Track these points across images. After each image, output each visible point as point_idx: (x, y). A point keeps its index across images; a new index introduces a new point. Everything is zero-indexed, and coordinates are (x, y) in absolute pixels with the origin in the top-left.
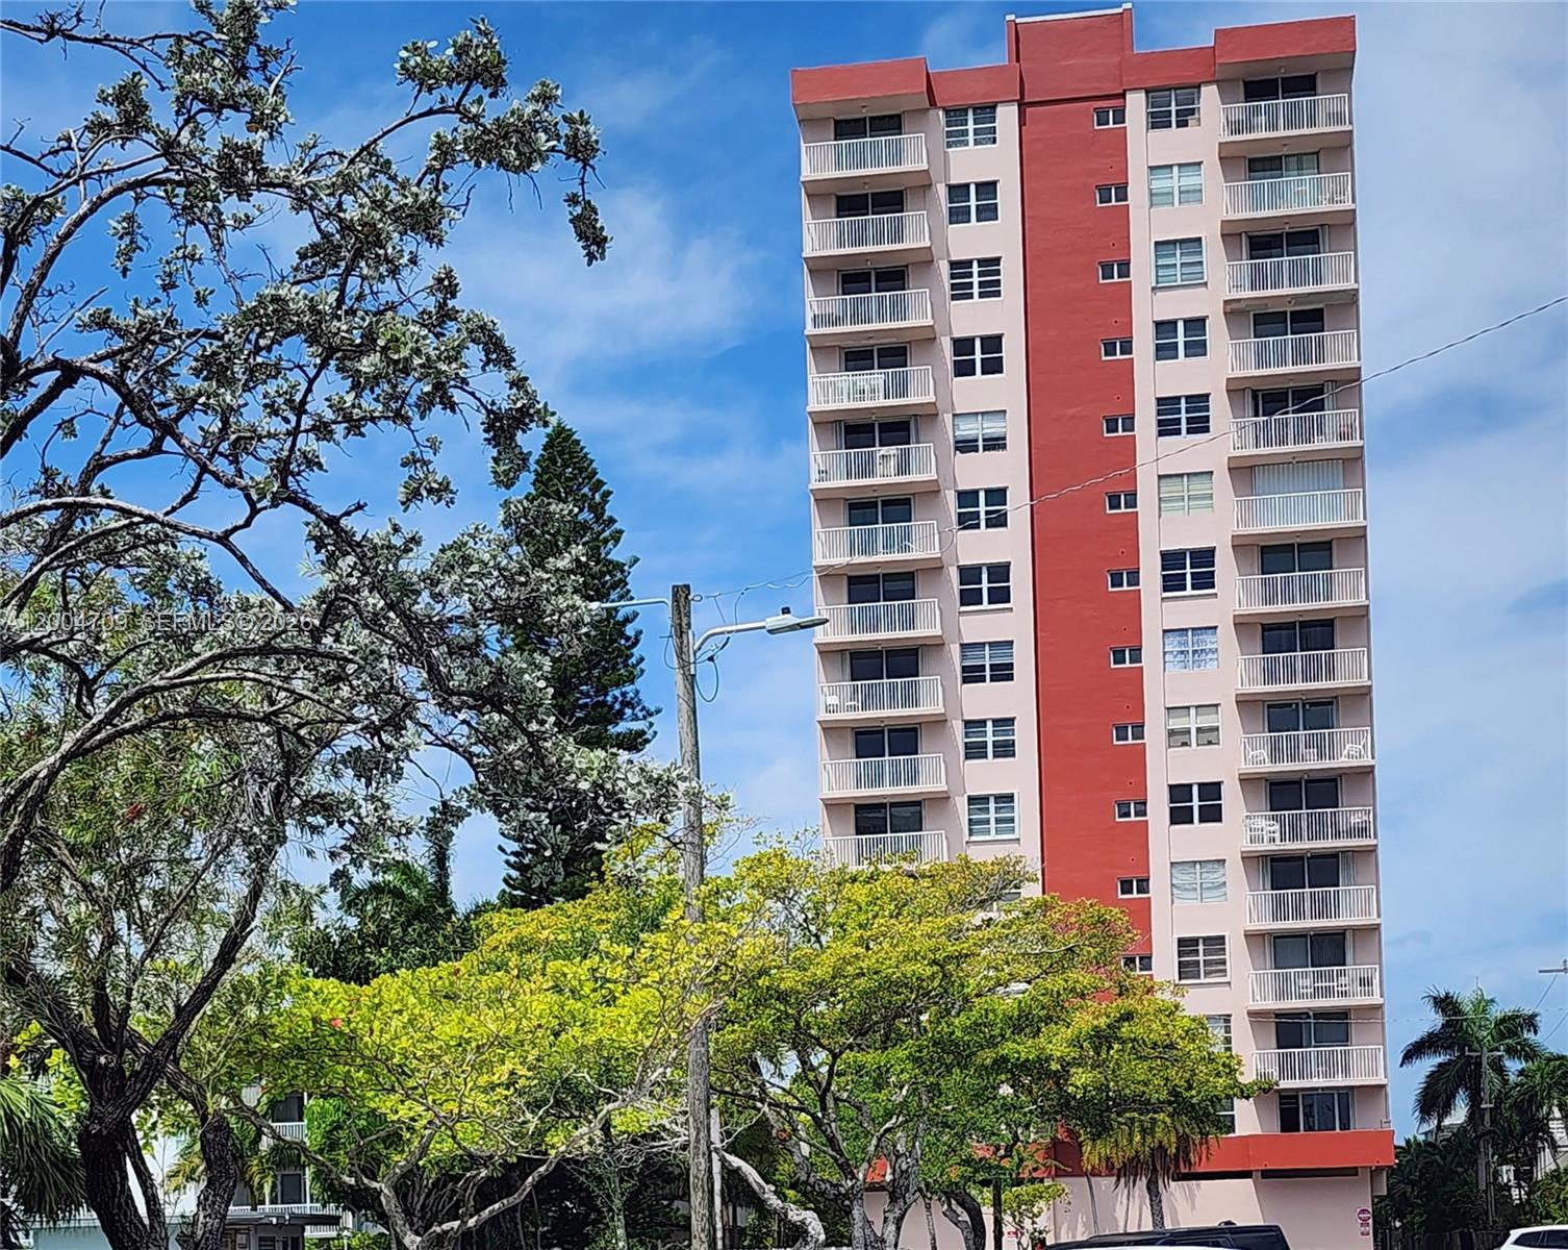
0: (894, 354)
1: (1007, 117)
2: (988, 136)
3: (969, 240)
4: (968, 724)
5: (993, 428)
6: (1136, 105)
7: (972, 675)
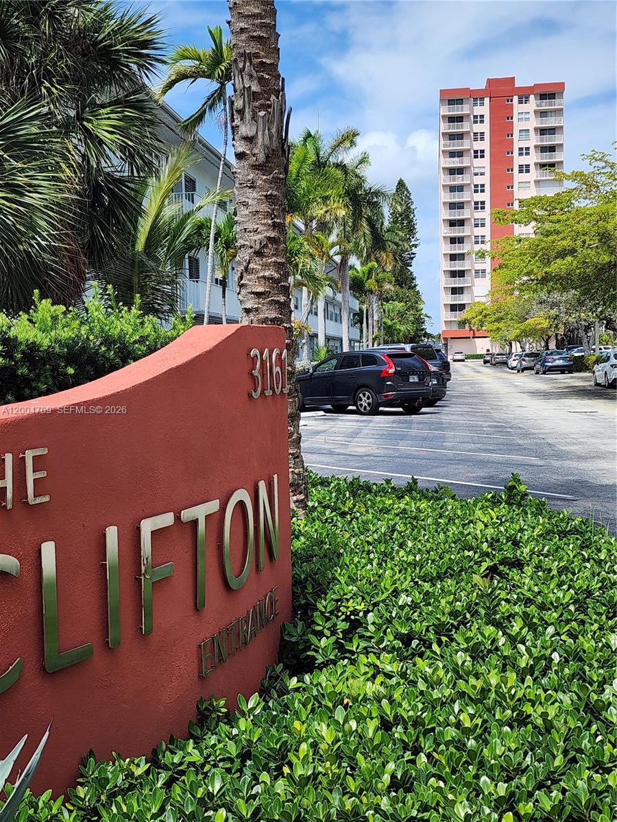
0: (460, 154)
1: (487, 100)
2: (482, 104)
3: (478, 128)
4: (475, 236)
5: (482, 170)
6: (516, 98)
7: (476, 225)
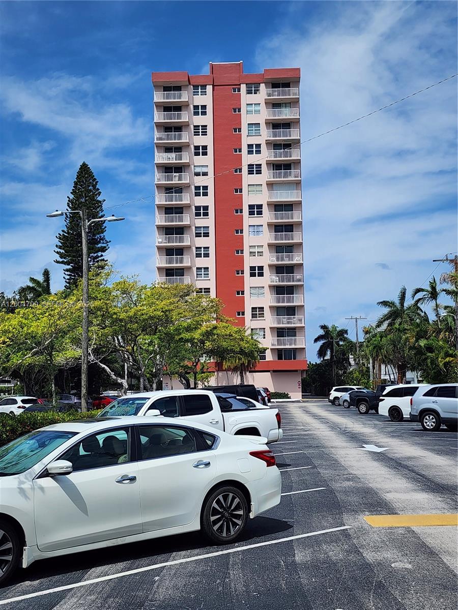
0: (178, 149)
1: (209, 89)
2: (204, 93)
3: (199, 120)
4: (197, 248)
5: (204, 170)
6: (243, 87)
7: (198, 235)
